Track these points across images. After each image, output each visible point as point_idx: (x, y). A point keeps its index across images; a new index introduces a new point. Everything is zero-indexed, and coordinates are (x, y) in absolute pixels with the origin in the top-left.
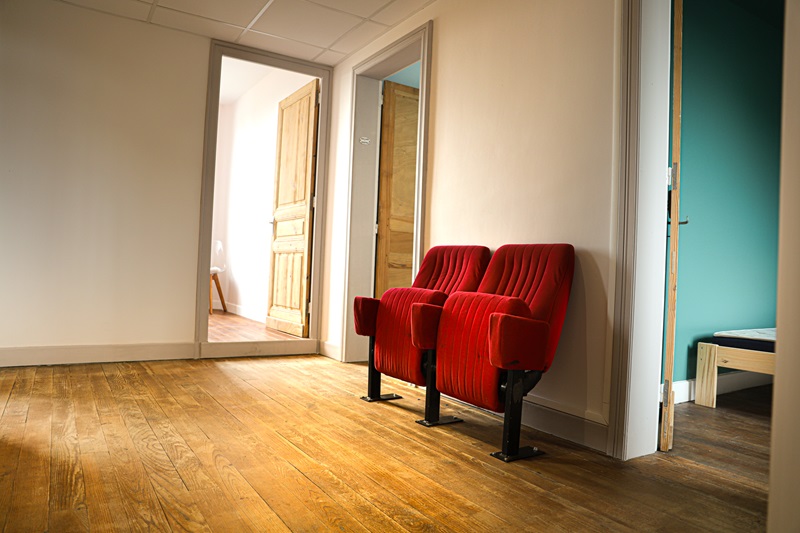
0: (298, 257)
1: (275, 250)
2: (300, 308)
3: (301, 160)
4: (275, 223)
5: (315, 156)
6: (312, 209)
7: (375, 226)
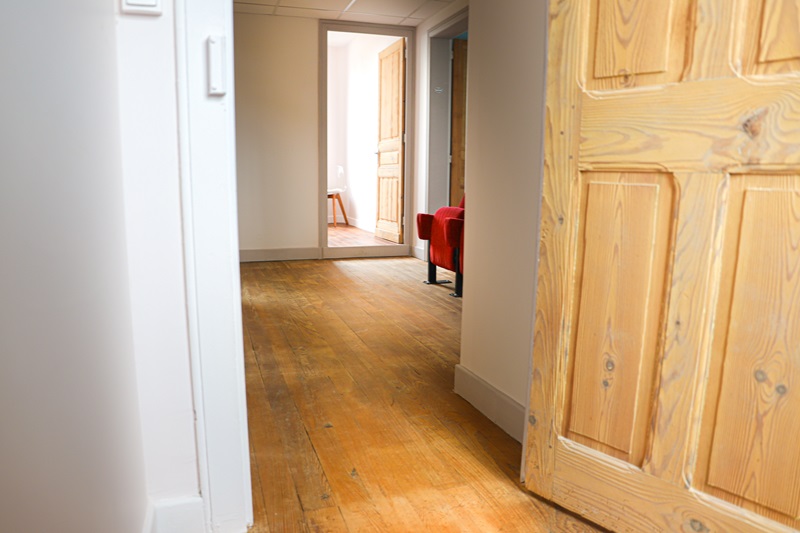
0: (395, 180)
1: (380, 175)
2: (397, 221)
3: (395, 103)
4: (379, 154)
5: (404, 101)
6: (403, 144)
7: (449, 156)
